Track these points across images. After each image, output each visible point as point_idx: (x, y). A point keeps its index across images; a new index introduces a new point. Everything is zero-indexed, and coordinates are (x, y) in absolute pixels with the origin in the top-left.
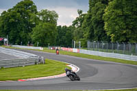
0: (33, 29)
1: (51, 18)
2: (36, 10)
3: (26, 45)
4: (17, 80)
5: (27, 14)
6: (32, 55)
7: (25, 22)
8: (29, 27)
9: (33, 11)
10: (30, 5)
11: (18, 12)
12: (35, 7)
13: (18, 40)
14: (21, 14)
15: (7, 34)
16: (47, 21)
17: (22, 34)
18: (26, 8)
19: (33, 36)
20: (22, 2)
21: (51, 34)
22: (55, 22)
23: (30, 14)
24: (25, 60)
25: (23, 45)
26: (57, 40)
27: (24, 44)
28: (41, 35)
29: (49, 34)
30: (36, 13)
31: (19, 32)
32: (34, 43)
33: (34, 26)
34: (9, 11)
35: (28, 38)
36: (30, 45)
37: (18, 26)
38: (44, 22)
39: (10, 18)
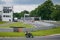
0: (52, 13)
2: (53, 5)
4: (45, 36)
6: (52, 24)
7: (48, 10)
8: (50, 12)
9: (51, 5)
10: (50, 2)
15: (41, 15)
16: (58, 9)
17: (47, 15)
18: (48, 4)
19: (52, 16)
20: (47, 1)
23: (50, 6)
24: (49, 27)
27: (48, 20)
28: (55, 15)
29: (59, 15)
30: (53, 6)
32: (52, 19)
34: (41, 5)
35: (50, 17)
36: (50, 20)
37: (45, 12)
38: (56, 10)
39: (41, 9)
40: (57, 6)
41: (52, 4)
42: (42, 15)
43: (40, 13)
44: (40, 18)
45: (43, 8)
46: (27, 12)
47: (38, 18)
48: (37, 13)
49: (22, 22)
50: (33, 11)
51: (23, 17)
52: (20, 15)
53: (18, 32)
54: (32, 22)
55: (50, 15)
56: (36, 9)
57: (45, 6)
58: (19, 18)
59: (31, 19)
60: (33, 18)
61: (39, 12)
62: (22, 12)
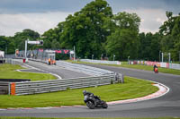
0: (108, 37)
1: (131, 22)
2: (111, 13)
3: (99, 59)
5: (100, 18)
6: (107, 71)
7: (98, 29)
8: (103, 34)
9: (107, 14)
10: (103, 6)
11: (88, 15)
12: (110, 8)
13: (88, 53)
14: (92, 18)
15: (74, 44)
16: (126, 27)
17: (94, 44)
18: (97, 10)
19: (107, 47)
20: (92, 3)
21: (131, 44)
22: (136, 29)
23: (104, 18)
24: (98, 79)
25: (94, 59)
26: (140, 52)
27: (96, 57)
28: (118, 45)
29: (128, 44)
30: (112, 16)
31: (88, 42)
32: (108, 56)
33: (108, 34)
34: (76, 14)
35: (101, 50)
36: (104, 59)
37: (88, 35)
38: (121, 28)
39: (77, 24)
40: (122, 17)
41: (108, 12)
42: (79, 43)
43: (71, 38)
44: (72, 52)
45: (81, 22)
46: (33, 35)
47: (66, 52)
48: (64, 39)
49: (18, 65)
50: (51, 32)
51: (22, 48)
52: (13, 43)
53: (6, 93)
54: (49, 64)
55: (103, 44)
56: (59, 25)
57: (89, 18)
58: (10, 53)
59: (45, 56)
60: (51, 51)
61: (68, 35)
62: (18, 35)
